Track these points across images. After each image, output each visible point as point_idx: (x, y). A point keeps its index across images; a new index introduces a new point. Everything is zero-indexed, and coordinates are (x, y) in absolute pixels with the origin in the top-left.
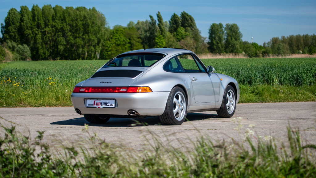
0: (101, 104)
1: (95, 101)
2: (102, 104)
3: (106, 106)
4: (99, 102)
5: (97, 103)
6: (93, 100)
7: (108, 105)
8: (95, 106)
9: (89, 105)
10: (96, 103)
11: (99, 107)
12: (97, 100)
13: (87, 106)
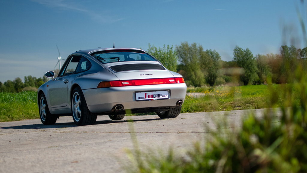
0: (153, 96)
1: (146, 94)
2: (155, 96)
3: (159, 98)
4: (151, 94)
5: (149, 95)
6: (144, 93)
7: (161, 96)
8: (147, 99)
9: (139, 98)
10: (147, 96)
11: (152, 100)
12: (148, 92)
13: (137, 99)
